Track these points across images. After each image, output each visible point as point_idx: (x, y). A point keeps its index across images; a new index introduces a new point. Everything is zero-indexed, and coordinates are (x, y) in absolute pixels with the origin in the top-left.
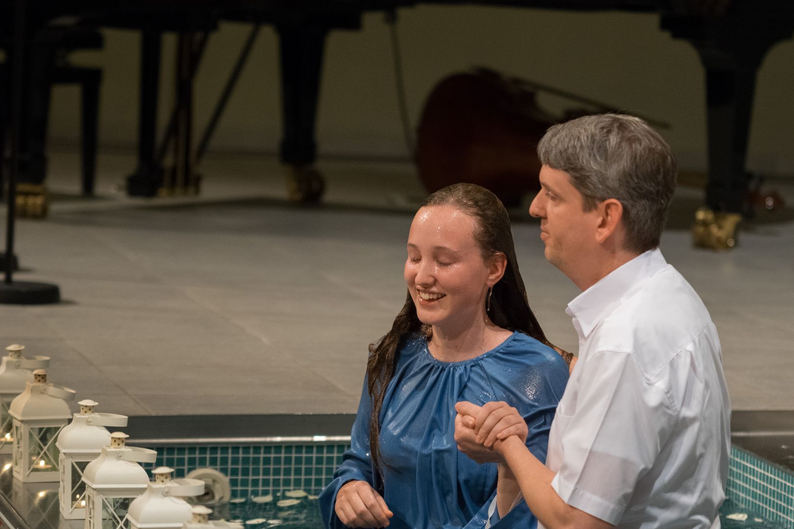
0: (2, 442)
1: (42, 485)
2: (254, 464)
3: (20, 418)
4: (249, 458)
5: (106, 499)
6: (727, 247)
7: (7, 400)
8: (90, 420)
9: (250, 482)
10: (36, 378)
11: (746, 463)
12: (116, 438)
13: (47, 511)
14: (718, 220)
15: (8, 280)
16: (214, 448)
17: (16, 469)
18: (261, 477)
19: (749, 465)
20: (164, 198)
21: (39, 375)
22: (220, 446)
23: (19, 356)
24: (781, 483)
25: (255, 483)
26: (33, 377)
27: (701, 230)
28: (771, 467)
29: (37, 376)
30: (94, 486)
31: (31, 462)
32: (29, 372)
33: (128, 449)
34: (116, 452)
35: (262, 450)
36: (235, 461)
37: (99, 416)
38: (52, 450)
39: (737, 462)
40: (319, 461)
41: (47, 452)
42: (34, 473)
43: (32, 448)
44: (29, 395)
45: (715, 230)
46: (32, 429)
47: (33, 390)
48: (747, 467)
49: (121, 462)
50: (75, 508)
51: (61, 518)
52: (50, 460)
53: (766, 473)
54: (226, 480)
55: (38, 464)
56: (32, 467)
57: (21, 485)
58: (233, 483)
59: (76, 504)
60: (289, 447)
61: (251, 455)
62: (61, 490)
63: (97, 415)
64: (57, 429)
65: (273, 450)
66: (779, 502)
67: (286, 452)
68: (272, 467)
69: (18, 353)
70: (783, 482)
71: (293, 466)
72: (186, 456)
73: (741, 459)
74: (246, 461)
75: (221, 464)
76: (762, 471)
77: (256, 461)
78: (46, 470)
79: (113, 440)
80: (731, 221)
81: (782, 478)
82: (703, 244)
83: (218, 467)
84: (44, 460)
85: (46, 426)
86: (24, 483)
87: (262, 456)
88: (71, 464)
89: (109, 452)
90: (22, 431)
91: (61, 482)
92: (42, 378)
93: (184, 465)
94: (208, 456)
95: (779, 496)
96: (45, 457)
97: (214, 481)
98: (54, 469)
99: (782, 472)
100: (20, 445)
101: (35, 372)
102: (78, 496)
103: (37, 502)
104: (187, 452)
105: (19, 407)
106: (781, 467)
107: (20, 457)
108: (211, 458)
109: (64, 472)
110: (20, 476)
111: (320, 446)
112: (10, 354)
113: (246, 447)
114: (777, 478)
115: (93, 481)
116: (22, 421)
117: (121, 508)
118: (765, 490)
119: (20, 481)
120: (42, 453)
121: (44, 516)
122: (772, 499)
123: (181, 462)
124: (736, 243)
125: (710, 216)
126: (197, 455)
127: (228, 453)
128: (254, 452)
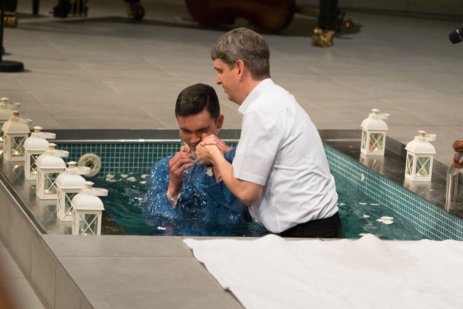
1: (16, 162)
2: (111, 152)
3: (7, 132)
4: (110, 149)
5: (46, 173)
6: (328, 46)
8: (39, 135)
9: (110, 160)
10: (14, 114)
11: (333, 154)
12: (51, 146)
13: (18, 175)
14: (324, 33)
15: (1, 60)
16: (94, 144)
17: (4, 155)
18: (115, 158)
19: (335, 155)
21: (16, 113)
22: (96, 144)
23: (6, 103)
24: (349, 164)
25: (112, 160)
26: (13, 114)
27: (316, 37)
28: (345, 157)
29: (15, 113)
30: (41, 167)
31: (12, 152)
32: (11, 111)
33: (56, 151)
34: (51, 152)
35: (116, 145)
36: (103, 150)
38: (21, 147)
39: (329, 153)
40: (141, 150)
41: (19, 148)
42: (13, 157)
43: (12, 145)
44: (11, 122)
45: (322, 37)
46: (12, 137)
47: (13, 120)
48: (334, 156)
49: (53, 157)
50: (32, 175)
51: (25, 179)
52: (20, 151)
53: (342, 159)
54: (98, 159)
55: (15, 153)
56: (12, 154)
57: (7, 162)
58: (102, 160)
59: (32, 173)
60: (128, 144)
61: (111, 148)
62: (25, 165)
63: (42, 134)
65: (120, 146)
66: (348, 172)
67: (126, 147)
68: (120, 153)
69: (6, 101)
70: (350, 163)
71: (129, 153)
72: (81, 148)
73: (331, 152)
74: (108, 150)
76: (340, 158)
77: (113, 150)
78: (18, 156)
79: (50, 147)
80: (330, 33)
81: (349, 162)
82: (317, 44)
83: (96, 153)
84: (18, 151)
85: (18, 136)
86: (8, 162)
87: (115, 148)
88: (30, 155)
89: (48, 152)
90: (8, 138)
91: (26, 162)
92: (17, 114)
93: (80, 152)
94: (91, 148)
95: (348, 170)
96: (18, 150)
97: (94, 159)
98: (22, 155)
100: (7, 144)
101: (14, 112)
102: (33, 169)
103: (13, 170)
104: (82, 146)
105: (6, 127)
106: (349, 157)
107: (7, 150)
109: (27, 159)
110: (7, 158)
111: (142, 144)
112: (2, 102)
113: (108, 144)
114: (347, 162)
115: (40, 165)
116: (8, 134)
117: (53, 177)
118: (342, 166)
119: (7, 160)
120: (17, 148)
122: (345, 171)
123: (79, 150)
124: (332, 44)
125: (320, 31)
126: (86, 148)
127: (100, 147)
128: (112, 147)
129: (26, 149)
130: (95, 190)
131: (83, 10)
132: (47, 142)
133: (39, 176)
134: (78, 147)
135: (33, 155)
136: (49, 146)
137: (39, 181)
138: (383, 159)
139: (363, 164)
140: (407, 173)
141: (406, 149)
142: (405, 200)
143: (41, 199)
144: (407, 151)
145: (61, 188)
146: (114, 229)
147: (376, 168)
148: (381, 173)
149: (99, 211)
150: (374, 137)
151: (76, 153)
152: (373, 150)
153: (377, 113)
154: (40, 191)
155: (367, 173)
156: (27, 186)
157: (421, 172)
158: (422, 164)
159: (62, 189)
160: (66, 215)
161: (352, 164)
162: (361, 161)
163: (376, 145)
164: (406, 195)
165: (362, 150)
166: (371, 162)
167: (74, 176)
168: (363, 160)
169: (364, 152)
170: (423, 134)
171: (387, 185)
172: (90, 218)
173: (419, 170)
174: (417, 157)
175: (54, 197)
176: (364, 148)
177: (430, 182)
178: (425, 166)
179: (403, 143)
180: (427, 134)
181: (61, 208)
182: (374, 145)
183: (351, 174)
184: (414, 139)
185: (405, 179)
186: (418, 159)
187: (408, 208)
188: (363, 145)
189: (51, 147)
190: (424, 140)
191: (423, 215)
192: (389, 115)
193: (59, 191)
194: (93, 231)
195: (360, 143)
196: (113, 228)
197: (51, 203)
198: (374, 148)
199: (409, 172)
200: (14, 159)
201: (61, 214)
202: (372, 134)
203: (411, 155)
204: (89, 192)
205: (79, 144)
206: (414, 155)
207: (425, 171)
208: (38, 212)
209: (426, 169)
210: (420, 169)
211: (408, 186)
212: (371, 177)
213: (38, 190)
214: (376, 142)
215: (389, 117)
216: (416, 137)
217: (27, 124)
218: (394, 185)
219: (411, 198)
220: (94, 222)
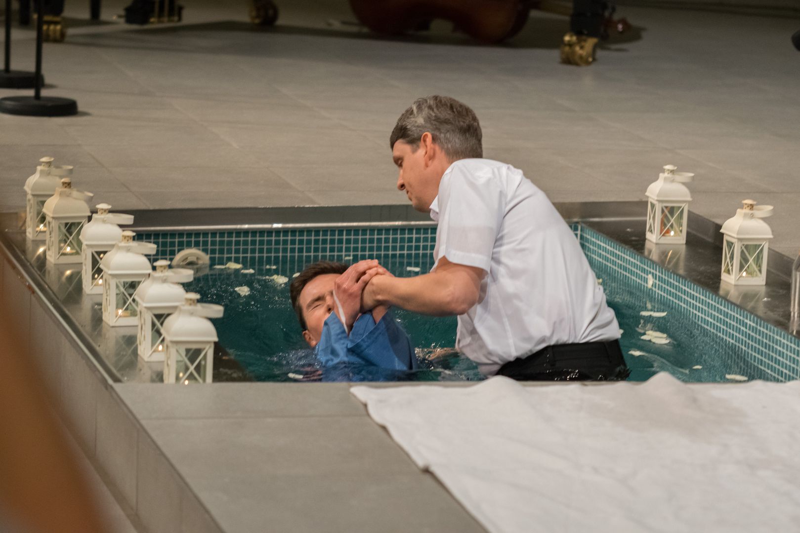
1: (68, 266)
2: (228, 245)
3: (51, 215)
4: (224, 241)
5: (119, 282)
6: (588, 63)
7: (42, 199)
10: (63, 185)
12: (126, 236)
13: (72, 285)
14: (580, 42)
15: (38, 96)
16: (197, 233)
17: (48, 253)
18: (233, 255)
19: (602, 244)
20: (153, 24)
21: (66, 183)
22: (201, 232)
23: (50, 166)
25: (229, 259)
26: (61, 184)
27: (567, 49)
28: (619, 246)
29: (64, 183)
30: (110, 272)
31: (60, 248)
32: (57, 179)
33: (136, 243)
34: (126, 246)
35: (234, 235)
36: (213, 243)
38: (75, 239)
40: (277, 242)
41: (72, 241)
42: (63, 256)
43: (61, 237)
44: (58, 198)
45: (577, 49)
46: (60, 223)
47: (61, 194)
49: (130, 254)
50: (95, 285)
51: (83, 293)
52: (74, 246)
54: (206, 257)
55: (65, 249)
56: (61, 252)
57: (53, 266)
58: (212, 259)
59: (95, 282)
60: (254, 232)
61: (226, 239)
62: (83, 270)
63: (111, 216)
64: (80, 224)
65: (242, 235)
67: (252, 236)
68: (241, 247)
70: (628, 258)
71: (257, 247)
72: (177, 240)
73: (596, 239)
74: (222, 243)
75: (203, 246)
76: (612, 249)
77: (229, 243)
78: (71, 254)
79: (124, 237)
80: (591, 42)
81: (627, 255)
82: (569, 61)
83: (201, 248)
84: (70, 246)
85: (70, 221)
86: (55, 264)
87: (234, 239)
88: (91, 253)
89: (121, 246)
90: (53, 226)
91: (83, 265)
92: (68, 185)
93: (175, 246)
94: (193, 239)
96: (70, 244)
97: (198, 258)
98: (77, 253)
99: (627, 251)
100: (51, 234)
101: (63, 180)
102: (96, 276)
104: (177, 237)
105: (50, 207)
106: (627, 247)
107: (52, 245)
108: (195, 241)
109: (85, 258)
110: (52, 258)
111: (278, 231)
112: (43, 164)
113: (222, 233)
114: (623, 255)
115: (108, 268)
116: (53, 218)
117: (130, 287)
119: (52, 262)
120: (68, 241)
121: (70, 288)
127: (208, 237)
128: (228, 237)
129: (85, 243)
130: (203, 306)
131: (175, 11)
132: (119, 230)
133: (107, 287)
134: (170, 238)
135: (95, 251)
136: (122, 235)
137: (107, 296)
138: (683, 249)
139: (651, 257)
140: (724, 272)
141: (722, 231)
142: (722, 317)
143: (111, 325)
144: (725, 235)
145: (145, 305)
146: (235, 372)
147: (672, 264)
148: (681, 272)
149: (209, 342)
150: (669, 212)
151: (168, 249)
152: (667, 235)
153: (672, 172)
154: (109, 311)
155: (658, 273)
156: (86, 304)
157: (747, 269)
158: (749, 255)
159: (146, 307)
160: (154, 351)
161: (632, 258)
162: (646, 253)
163: (672, 226)
164: (723, 308)
165: (648, 235)
166: (664, 254)
167: (165, 284)
168: (650, 252)
169: (652, 238)
170: (751, 205)
171: (691, 293)
172: (193, 354)
173: (744, 266)
174: (740, 244)
175: (132, 321)
176: (651, 231)
177: (764, 287)
178: (754, 260)
179: (718, 221)
180: (757, 204)
181: (144, 340)
182: (668, 226)
184: (735, 213)
185: (722, 281)
186: (743, 248)
187: (727, 330)
189: (126, 238)
190: (752, 216)
191: (752, 341)
192: (692, 174)
193: (141, 311)
194: (199, 376)
195: (645, 223)
196: (232, 371)
197: (128, 332)
198: (668, 232)
199: (728, 270)
200: (64, 260)
201: (145, 349)
202: (664, 208)
203: (730, 240)
204: (192, 311)
205: (173, 234)
206: (736, 240)
207: (754, 268)
208: (107, 346)
209: (757, 264)
210: (746, 264)
211: (727, 293)
212: (665, 279)
213: (105, 311)
214: (672, 220)
215: (693, 177)
216: (738, 210)
217: (85, 201)
218: (703, 292)
219: (733, 313)
220: (201, 360)
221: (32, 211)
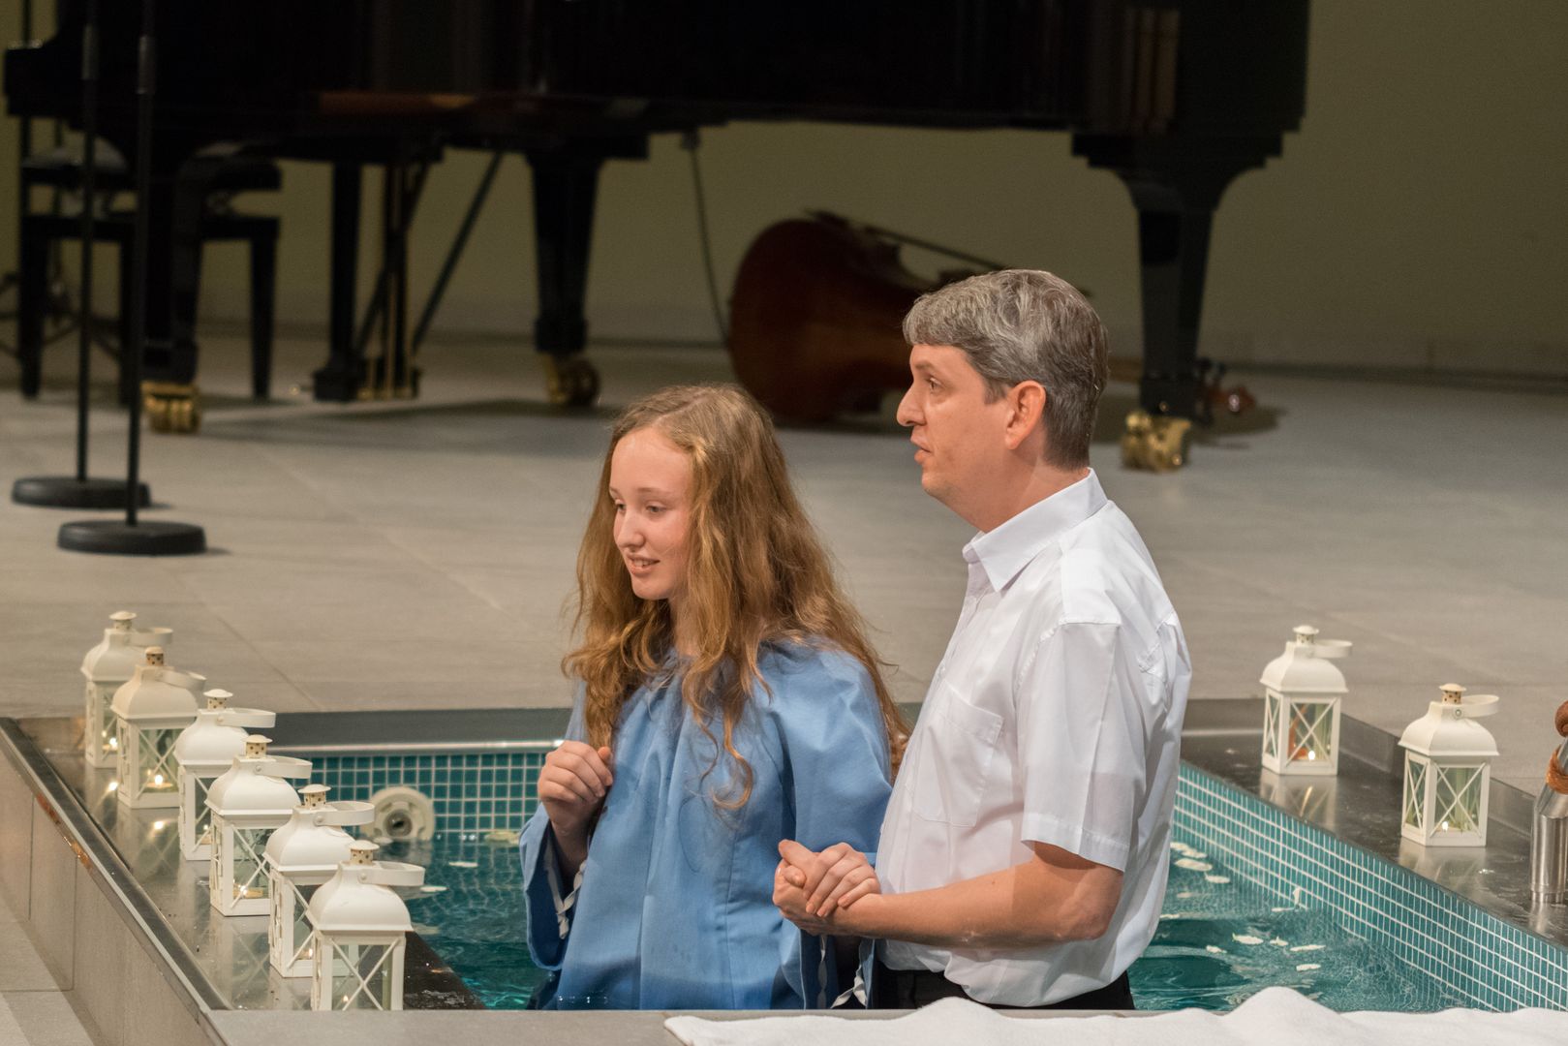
0: (104, 751)
1: (160, 811)
2: (467, 780)
3: (126, 716)
4: (461, 771)
5: (239, 830)
6: (1172, 467)
7: (109, 690)
8: (221, 718)
9: (463, 806)
10: (149, 658)
12: (255, 743)
13: (165, 850)
14: (1158, 428)
15: (131, 521)
16: (410, 759)
17: (121, 789)
18: (478, 799)
20: (366, 402)
21: (153, 655)
22: (418, 755)
23: (128, 628)
24: (1224, 803)
25: (470, 807)
26: (145, 657)
27: (1133, 441)
28: (1211, 780)
29: (150, 656)
30: (222, 812)
32: (141, 650)
33: (272, 759)
34: (253, 763)
35: (480, 761)
36: (441, 776)
37: (234, 713)
38: (170, 760)
41: (165, 764)
42: (147, 795)
43: (145, 759)
44: (139, 683)
45: (1152, 440)
46: (146, 733)
47: (145, 676)
49: (260, 778)
51: (181, 859)
52: (170, 777)
53: (1203, 789)
54: (428, 803)
55: (152, 781)
56: (145, 786)
57: (128, 812)
58: (439, 807)
59: (202, 838)
60: (518, 755)
61: (464, 768)
62: (180, 819)
63: (231, 711)
64: (179, 731)
65: (495, 760)
66: (1221, 830)
67: (514, 764)
68: (494, 784)
69: (127, 623)
70: (1227, 801)
71: (524, 783)
72: (371, 770)
74: (456, 776)
75: (421, 781)
76: (1198, 787)
77: (471, 776)
78: (165, 790)
79: (249, 746)
80: (1177, 428)
81: (1225, 796)
82: (1136, 462)
83: (417, 785)
84: (161, 775)
85: (164, 727)
86: (133, 809)
87: (479, 768)
88: (194, 781)
89: (243, 763)
90: (130, 735)
91: (181, 809)
92: (158, 659)
93: (367, 782)
94: (402, 769)
95: (1222, 822)
96: (162, 771)
97: (411, 805)
98: (174, 787)
99: (1225, 787)
100: (127, 754)
101: (148, 650)
102: (204, 826)
103: (151, 836)
104: (371, 764)
105: (126, 699)
106: (1224, 781)
107: (127, 772)
108: (406, 773)
109: (184, 793)
110: (128, 800)
112: (116, 625)
113: (457, 757)
114: (1217, 796)
115: (220, 806)
116: (129, 721)
117: (259, 843)
118: (1201, 812)
119: (127, 806)
120: (158, 765)
121: (162, 856)
122: (1211, 826)
123: (363, 778)
124: (1185, 461)
125: (1146, 422)
126: (387, 768)
127: (430, 765)
128: (469, 764)
129: (182, 762)
130: (383, 866)
131: (406, 377)
132: (245, 735)
133: (218, 841)
134: (359, 767)
135: (201, 779)
136: (248, 743)
137: (217, 858)
138: (1333, 787)
139: (1271, 799)
140: (1407, 822)
141: (1401, 743)
142: (1402, 906)
143: (225, 914)
144: (1407, 752)
145: (281, 868)
146: (451, 996)
147: (1312, 812)
148: (1330, 824)
149: (396, 934)
150: (1306, 716)
151: (355, 787)
152: (1301, 758)
153: (1310, 638)
154: (220, 887)
155: (1282, 828)
156: (186, 878)
157: (1451, 816)
158: (1455, 790)
159: (282, 873)
160: (299, 958)
161: (1234, 801)
162: (1263, 793)
163: (1311, 742)
164: (1404, 889)
165: (1267, 760)
166: (1296, 794)
167: (320, 830)
168: (1269, 790)
169: (1273, 764)
170: (1456, 693)
171: (1343, 862)
173: (1444, 811)
174: (1437, 767)
175: (263, 906)
176: (1271, 752)
177: (1484, 850)
178: (1463, 799)
179: (1394, 732)
180: (1468, 693)
181: (281, 937)
182: (1304, 740)
183: (1233, 833)
184: (1427, 710)
185: (1403, 841)
186: (1443, 776)
187: (1410, 931)
188: (1270, 744)
189: (254, 747)
190: (1458, 715)
191: (1458, 949)
192: (1348, 644)
193: (274, 882)
194: (381, 1003)
195: (1259, 739)
196: (446, 994)
198: (1303, 753)
199: (1415, 820)
200: (149, 801)
201: (282, 955)
202: (1296, 709)
203: (1417, 761)
204: (363, 875)
205: (363, 759)
206: (1428, 760)
207: (1464, 815)
209: (1469, 808)
210: (1448, 805)
211: (1413, 862)
212: (1295, 838)
213: (214, 888)
214: (1311, 731)
215: (1350, 650)
216: (1433, 703)
217: (189, 689)
218: (1365, 860)
219: (1421, 897)
220: (381, 967)
221: (95, 713)
